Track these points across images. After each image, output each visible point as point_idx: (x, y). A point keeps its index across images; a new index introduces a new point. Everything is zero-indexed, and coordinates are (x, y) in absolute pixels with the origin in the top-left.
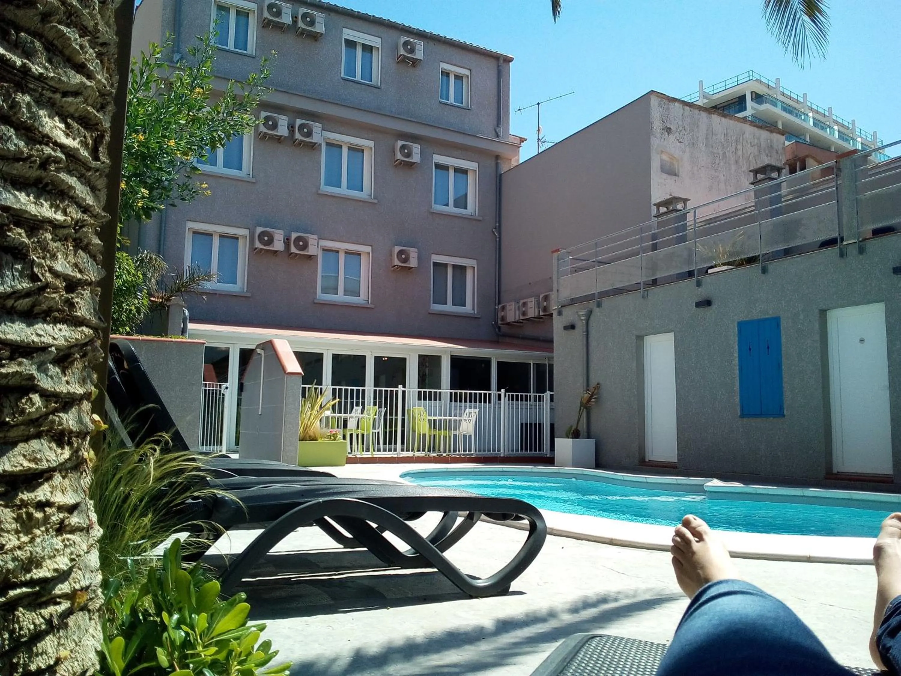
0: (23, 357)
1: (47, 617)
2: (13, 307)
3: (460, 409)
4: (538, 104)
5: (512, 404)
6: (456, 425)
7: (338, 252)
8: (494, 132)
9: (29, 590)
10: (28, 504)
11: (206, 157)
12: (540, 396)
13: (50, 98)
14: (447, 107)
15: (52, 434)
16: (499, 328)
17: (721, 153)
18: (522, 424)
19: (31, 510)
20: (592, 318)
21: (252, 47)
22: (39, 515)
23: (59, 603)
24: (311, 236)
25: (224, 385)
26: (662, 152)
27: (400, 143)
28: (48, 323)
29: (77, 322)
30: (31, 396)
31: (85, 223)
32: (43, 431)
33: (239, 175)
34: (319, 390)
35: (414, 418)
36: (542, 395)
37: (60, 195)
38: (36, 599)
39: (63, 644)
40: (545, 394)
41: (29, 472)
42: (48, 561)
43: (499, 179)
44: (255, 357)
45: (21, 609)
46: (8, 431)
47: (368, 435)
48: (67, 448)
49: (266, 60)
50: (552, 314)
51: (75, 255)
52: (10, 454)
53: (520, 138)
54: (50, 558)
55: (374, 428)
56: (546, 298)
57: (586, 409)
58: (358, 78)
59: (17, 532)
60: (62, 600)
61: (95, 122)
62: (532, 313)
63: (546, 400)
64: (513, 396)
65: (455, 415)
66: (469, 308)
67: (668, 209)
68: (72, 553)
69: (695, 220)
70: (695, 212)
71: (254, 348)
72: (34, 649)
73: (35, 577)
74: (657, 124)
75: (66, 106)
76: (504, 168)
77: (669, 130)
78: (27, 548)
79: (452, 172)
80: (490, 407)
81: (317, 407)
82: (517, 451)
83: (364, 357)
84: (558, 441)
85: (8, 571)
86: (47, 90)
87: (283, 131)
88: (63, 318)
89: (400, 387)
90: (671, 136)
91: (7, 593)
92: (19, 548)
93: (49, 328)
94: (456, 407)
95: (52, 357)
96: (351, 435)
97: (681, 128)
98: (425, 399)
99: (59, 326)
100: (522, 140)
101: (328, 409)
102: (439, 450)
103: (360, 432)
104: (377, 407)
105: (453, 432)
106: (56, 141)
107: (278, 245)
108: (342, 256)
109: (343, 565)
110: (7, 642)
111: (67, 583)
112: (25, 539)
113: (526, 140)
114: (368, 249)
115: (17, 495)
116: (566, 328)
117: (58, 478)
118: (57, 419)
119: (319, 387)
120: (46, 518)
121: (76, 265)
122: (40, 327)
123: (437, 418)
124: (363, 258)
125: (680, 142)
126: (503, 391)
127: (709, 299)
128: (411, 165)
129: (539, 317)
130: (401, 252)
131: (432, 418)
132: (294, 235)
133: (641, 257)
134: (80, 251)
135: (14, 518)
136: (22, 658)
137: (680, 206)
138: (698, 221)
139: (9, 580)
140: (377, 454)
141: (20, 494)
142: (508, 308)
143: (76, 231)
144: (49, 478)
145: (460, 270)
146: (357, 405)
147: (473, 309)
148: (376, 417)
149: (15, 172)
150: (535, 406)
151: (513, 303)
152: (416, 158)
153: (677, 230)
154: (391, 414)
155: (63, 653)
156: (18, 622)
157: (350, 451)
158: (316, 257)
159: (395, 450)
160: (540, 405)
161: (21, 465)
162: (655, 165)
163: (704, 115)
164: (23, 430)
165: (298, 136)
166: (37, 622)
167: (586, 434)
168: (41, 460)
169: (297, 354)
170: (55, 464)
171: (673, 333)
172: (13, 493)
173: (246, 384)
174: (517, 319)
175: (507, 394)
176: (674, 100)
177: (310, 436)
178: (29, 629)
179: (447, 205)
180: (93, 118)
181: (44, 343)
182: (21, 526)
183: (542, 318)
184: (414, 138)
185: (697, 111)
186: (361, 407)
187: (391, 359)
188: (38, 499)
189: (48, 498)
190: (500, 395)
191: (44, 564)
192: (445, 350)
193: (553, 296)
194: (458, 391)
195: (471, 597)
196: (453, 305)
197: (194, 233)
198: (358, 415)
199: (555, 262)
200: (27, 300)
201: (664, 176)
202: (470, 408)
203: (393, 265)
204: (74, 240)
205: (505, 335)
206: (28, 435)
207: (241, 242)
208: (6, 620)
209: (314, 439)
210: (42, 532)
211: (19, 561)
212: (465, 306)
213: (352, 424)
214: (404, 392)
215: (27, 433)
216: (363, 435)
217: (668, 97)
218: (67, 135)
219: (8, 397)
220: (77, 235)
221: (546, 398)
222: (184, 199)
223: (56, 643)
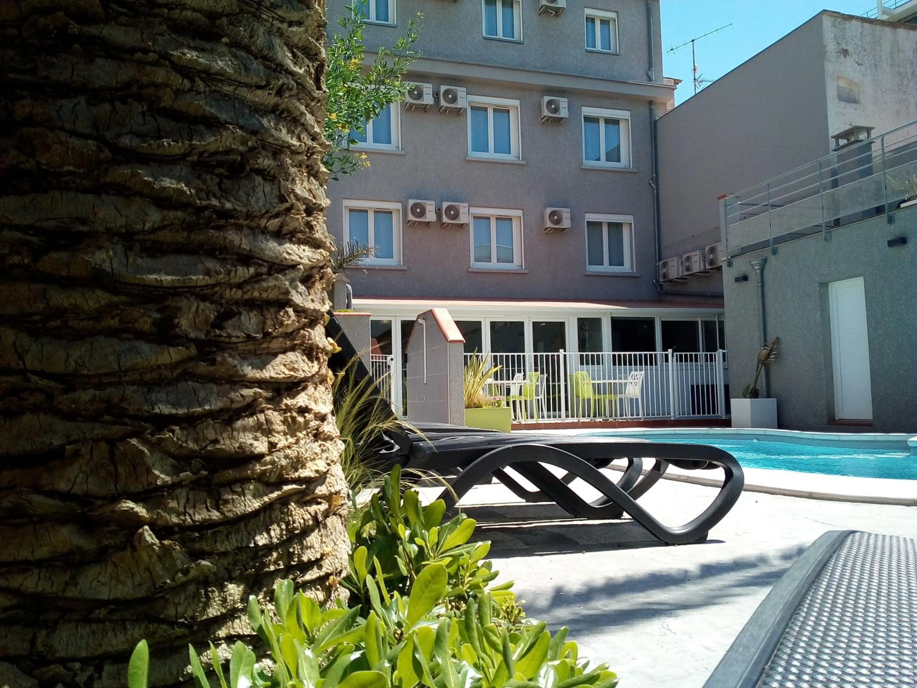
0: (278, 273)
1: (313, 513)
2: (265, 227)
3: (625, 373)
4: (693, 41)
5: (681, 366)
6: (622, 388)
7: (488, 218)
8: (645, 76)
9: (299, 487)
10: (291, 409)
11: (362, 129)
12: (711, 355)
13: (279, 28)
14: (594, 55)
15: (304, 348)
16: (661, 286)
17: (910, 72)
18: (692, 387)
19: (295, 414)
20: (767, 267)
21: (393, 18)
22: (301, 419)
23: (320, 503)
24: (461, 204)
25: (389, 357)
26: (838, 78)
27: (546, 99)
28: (294, 244)
29: (316, 245)
30: (287, 309)
31: (314, 150)
32: (296, 344)
33: (390, 149)
34: (480, 357)
35: (577, 383)
36: (713, 353)
37: (293, 122)
38: (302, 497)
39: (325, 542)
40: (717, 353)
41: (290, 380)
42: (310, 462)
43: (654, 126)
44: (416, 328)
45: (293, 504)
46: (270, 342)
47: (531, 401)
48: (316, 363)
49: (412, 23)
50: (721, 266)
51: (308, 181)
52: (274, 363)
53: (674, 79)
54: (312, 460)
55: (537, 395)
56: (712, 250)
57: (765, 366)
58: (500, 35)
59: (285, 434)
60: (322, 500)
61: (315, 52)
62: (697, 267)
63: (719, 360)
64: (681, 356)
65: (620, 378)
66: (627, 267)
67: (848, 140)
68: (327, 459)
69: (883, 149)
70: (882, 140)
71: (415, 319)
72: (304, 542)
73: (302, 475)
74: (831, 47)
75: (291, 36)
76: (659, 114)
77: (845, 52)
78: (293, 448)
79: (602, 124)
80: (657, 370)
81: (479, 375)
82: (689, 414)
83: (522, 324)
84: (734, 402)
85: (282, 466)
86: (277, 19)
87: (428, 99)
88: (305, 239)
89: (561, 351)
90: (848, 58)
91: (282, 488)
92: (289, 447)
93: (295, 247)
94: (620, 370)
95: (300, 275)
96: (514, 402)
97: (859, 49)
98: (587, 364)
99: (302, 247)
100: (677, 82)
101: (491, 377)
102: (605, 415)
103: (523, 399)
104: (539, 372)
105: (618, 396)
106: (287, 69)
107: (431, 216)
108: (493, 223)
109: (529, 516)
110: (284, 532)
111: (324, 486)
112: (291, 440)
113: (681, 81)
114: (519, 213)
115: (282, 401)
116: (737, 280)
117: (311, 389)
118: (307, 334)
119: (480, 354)
120: (307, 423)
121: (310, 191)
122: (288, 246)
123: (601, 382)
124: (515, 223)
125: (859, 65)
126: (670, 351)
127: (904, 236)
128: (559, 120)
129: (705, 272)
130: (553, 214)
131: (596, 382)
132: (445, 205)
133: (822, 196)
134: (312, 178)
135: (282, 421)
136: (296, 548)
137: (863, 136)
138: (886, 150)
139: (283, 475)
140: (541, 421)
141: (284, 400)
142: (670, 264)
143: (309, 158)
144: (305, 388)
145: (615, 228)
146: (519, 371)
147: (632, 268)
148: (539, 383)
149: (257, 99)
150: (707, 366)
151: (676, 259)
152: (564, 113)
153: (861, 162)
154: (554, 381)
155: (327, 550)
156: (291, 515)
157: (513, 418)
158: (468, 225)
159: (560, 417)
160: (712, 366)
161: (284, 373)
162: (831, 92)
163: (888, 30)
164: (281, 343)
165: (443, 103)
166: (306, 518)
167: (765, 393)
168: (298, 370)
169: (458, 323)
170: (310, 375)
171: (862, 278)
172: (278, 398)
173: (410, 355)
174: (681, 275)
175: (675, 354)
176: (851, 17)
177: (474, 404)
178: (300, 523)
179: (599, 159)
180: (313, 48)
181: (293, 260)
182: (288, 428)
183: (708, 272)
184: (562, 92)
185: (878, 27)
186: (523, 373)
187: (549, 324)
188: (299, 405)
189: (307, 404)
190: (667, 356)
191: (307, 465)
192: (605, 312)
193: (720, 248)
194: (622, 353)
195: (667, 544)
196: (610, 265)
197: (351, 210)
198: (520, 381)
199: (722, 210)
200: (277, 220)
201: (843, 104)
202: (636, 370)
203: (546, 227)
204: (307, 167)
205: (667, 294)
206: (285, 348)
207: (394, 216)
208: (282, 513)
209: (479, 406)
210: (304, 435)
211: (289, 459)
212: (623, 265)
213: (514, 391)
214: (565, 356)
215: (284, 346)
216: (526, 401)
217: (843, 14)
218: (295, 64)
219: (268, 310)
220: (309, 162)
221: (719, 356)
222: (345, 173)
223: (320, 540)
